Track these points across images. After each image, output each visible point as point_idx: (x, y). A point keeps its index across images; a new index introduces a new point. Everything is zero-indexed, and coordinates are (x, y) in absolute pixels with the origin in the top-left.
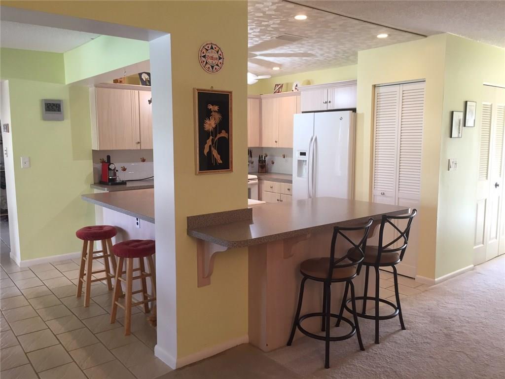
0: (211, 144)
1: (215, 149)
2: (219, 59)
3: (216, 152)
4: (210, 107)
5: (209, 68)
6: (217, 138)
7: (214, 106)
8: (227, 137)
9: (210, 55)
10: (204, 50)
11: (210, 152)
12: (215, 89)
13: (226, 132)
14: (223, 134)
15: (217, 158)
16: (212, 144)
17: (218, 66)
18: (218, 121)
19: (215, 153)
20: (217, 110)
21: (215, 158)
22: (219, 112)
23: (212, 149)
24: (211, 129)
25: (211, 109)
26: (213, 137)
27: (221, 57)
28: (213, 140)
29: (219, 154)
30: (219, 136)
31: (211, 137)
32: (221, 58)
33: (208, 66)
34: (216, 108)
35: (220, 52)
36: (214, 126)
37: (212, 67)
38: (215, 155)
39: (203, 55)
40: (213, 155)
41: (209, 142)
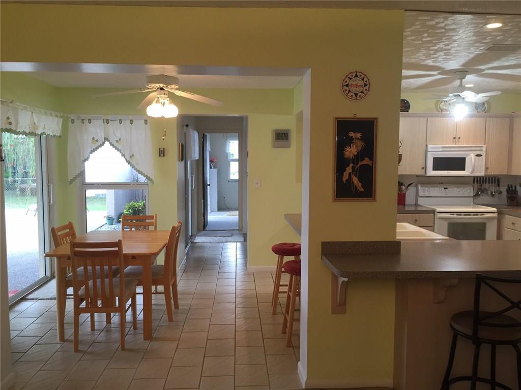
0: (351, 171)
1: (356, 177)
2: (365, 86)
3: (357, 179)
4: (352, 134)
5: (352, 96)
6: (358, 165)
7: (356, 134)
8: (371, 165)
9: (354, 83)
10: (347, 80)
11: (349, 179)
12: (358, 116)
13: (370, 160)
14: (366, 161)
15: (357, 186)
16: (353, 172)
17: (364, 93)
18: (360, 148)
19: (355, 180)
20: (359, 137)
21: (356, 187)
22: (361, 139)
23: (353, 176)
24: (351, 156)
25: (352, 136)
26: (354, 164)
27: (367, 83)
28: (353, 168)
29: (360, 181)
30: (360, 163)
31: (351, 165)
32: (367, 85)
33: (350, 94)
34: (359, 135)
35: (366, 79)
36: (355, 153)
37: (356, 95)
38: (355, 182)
39: (346, 84)
40: (353, 183)
41: (349, 169)
